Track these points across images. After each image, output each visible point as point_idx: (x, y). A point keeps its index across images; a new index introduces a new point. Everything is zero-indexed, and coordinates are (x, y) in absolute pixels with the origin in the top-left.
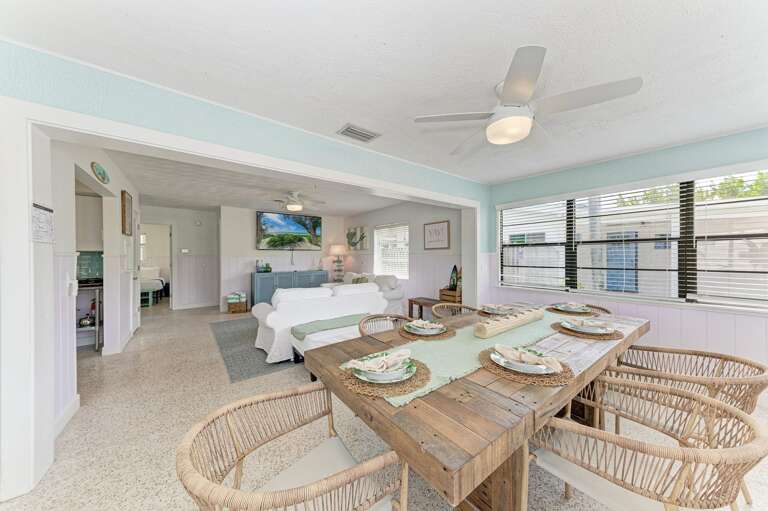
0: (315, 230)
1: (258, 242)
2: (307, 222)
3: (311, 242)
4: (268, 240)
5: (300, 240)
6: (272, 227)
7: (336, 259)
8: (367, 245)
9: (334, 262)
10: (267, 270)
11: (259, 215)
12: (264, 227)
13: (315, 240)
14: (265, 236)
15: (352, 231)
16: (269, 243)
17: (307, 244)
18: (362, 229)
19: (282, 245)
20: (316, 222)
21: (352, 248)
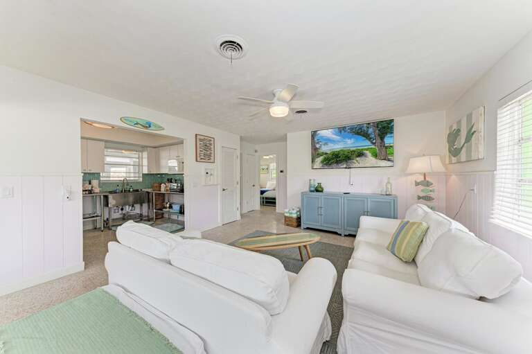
0: (382, 139)
1: (313, 161)
2: (371, 130)
3: (376, 156)
4: (321, 158)
5: (360, 154)
6: (326, 144)
7: (421, 178)
8: (480, 150)
9: (417, 184)
10: (318, 190)
11: (314, 134)
12: (318, 146)
13: (384, 153)
14: (319, 155)
15: (455, 127)
16: (322, 162)
17: (370, 160)
18: (469, 117)
19: (337, 162)
20: (385, 128)
21: (454, 159)
